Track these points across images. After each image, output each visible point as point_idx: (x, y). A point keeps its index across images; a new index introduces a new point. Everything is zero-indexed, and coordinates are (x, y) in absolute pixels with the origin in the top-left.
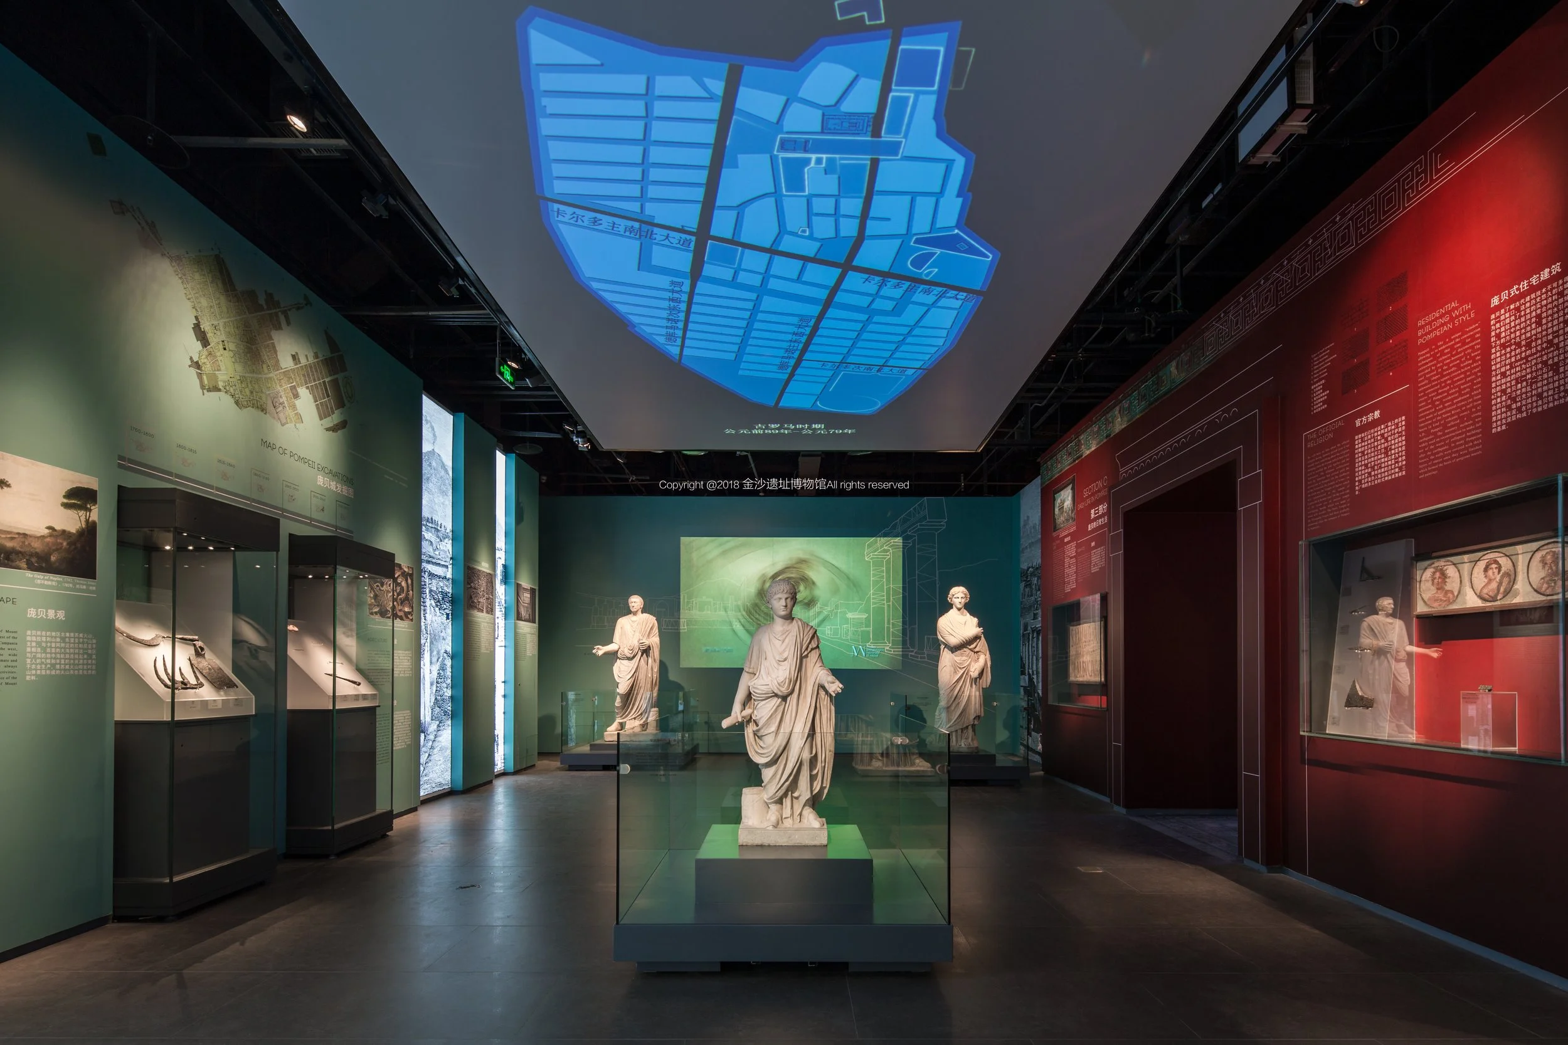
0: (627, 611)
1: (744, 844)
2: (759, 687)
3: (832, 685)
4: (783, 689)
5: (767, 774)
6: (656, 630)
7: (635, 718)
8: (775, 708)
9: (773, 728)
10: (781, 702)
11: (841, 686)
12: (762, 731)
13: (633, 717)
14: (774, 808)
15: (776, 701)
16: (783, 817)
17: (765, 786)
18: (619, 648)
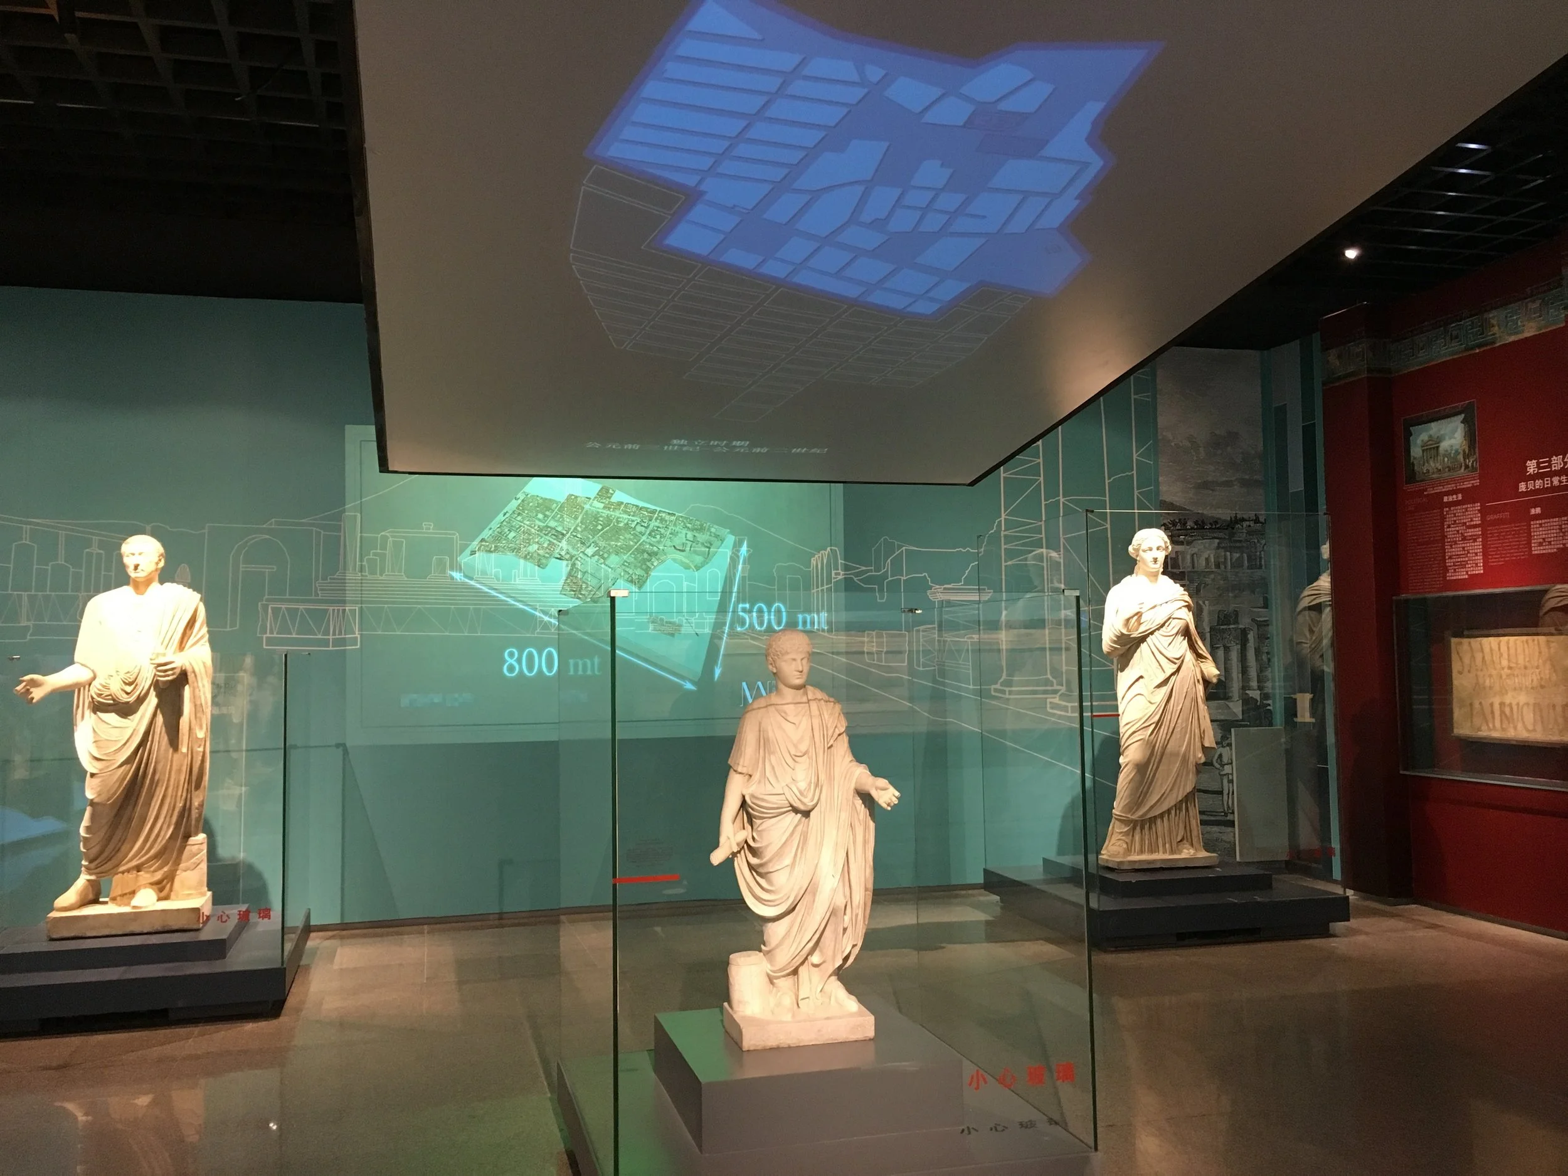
0: (117, 576)
1: (752, 1048)
2: (766, 797)
3: (883, 792)
4: (806, 800)
5: (775, 932)
6: (201, 630)
7: (138, 868)
8: (791, 829)
9: (788, 861)
10: (800, 820)
11: (897, 794)
12: (771, 865)
13: (134, 863)
14: (785, 984)
15: (793, 818)
16: (800, 998)
17: (769, 952)
18: (94, 678)
